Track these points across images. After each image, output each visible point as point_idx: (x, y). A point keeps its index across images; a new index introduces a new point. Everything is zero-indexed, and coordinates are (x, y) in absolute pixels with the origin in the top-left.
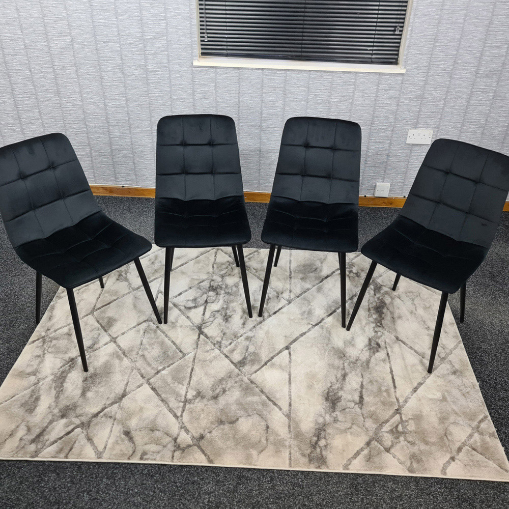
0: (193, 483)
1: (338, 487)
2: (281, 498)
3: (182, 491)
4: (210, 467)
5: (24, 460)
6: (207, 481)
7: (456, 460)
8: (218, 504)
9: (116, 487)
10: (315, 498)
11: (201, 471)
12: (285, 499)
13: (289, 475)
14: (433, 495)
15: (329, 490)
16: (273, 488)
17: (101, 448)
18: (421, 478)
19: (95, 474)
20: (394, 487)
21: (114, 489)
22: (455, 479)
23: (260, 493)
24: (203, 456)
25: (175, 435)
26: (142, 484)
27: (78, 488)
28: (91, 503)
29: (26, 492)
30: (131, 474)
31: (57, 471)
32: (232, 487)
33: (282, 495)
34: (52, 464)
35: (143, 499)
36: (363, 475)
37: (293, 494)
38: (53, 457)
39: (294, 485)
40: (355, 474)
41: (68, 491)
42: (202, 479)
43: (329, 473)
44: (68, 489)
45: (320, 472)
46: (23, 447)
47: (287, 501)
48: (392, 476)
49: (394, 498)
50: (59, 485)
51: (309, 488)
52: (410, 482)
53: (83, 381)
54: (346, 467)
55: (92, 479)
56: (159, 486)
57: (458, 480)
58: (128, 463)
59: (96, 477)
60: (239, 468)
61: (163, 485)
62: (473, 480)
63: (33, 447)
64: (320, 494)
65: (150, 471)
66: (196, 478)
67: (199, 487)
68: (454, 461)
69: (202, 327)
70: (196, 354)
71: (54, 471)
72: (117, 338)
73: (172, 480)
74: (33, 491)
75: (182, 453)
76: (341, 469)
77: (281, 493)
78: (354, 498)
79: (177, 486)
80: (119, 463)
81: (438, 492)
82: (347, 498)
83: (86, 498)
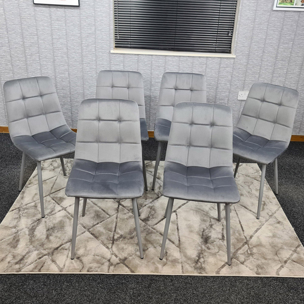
0: (122, 284)
1: (213, 284)
2: (178, 290)
3: (115, 288)
4: (132, 275)
5: (12, 274)
6: (131, 282)
7: (284, 267)
8: (139, 295)
9: (73, 287)
10: (200, 290)
11: (127, 277)
12: (181, 291)
13: (182, 278)
14: (272, 286)
15: (208, 285)
16: (173, 285)
17: (61, 266)
18: (264, 277)
19: (59, 280)
20: (248, 282)
21: (72, 288)
22: (285, 277)
23: (165, 288)
24: (127, 269)
25: (109, 258)
26: (90, 285)
27: (49, 288)
28: (58, 296)
29: (14, 291)
30: (82, 280)
31: (34, 279)
32: (147, 285)
33: (179, 289)
34: (30, 275)
35: (91, 293)
36: (228, 277)
37: (186, 288)
38: (31, 271)
39: (186, 283)
40: (223, 276)
41: (42, 290)
42: (128, 281)
43: (208, 276)
44: (42, 289)
45: (202, 276)
46: (11, 266)
47: (183, 291)
48: (246, 277)
49: (248, 288)
50: (36, 287)
51: (196, 284)
52: (258, 280)
53: (47, 231)
54: (218, 272)
55: (57, 283)
56: (100, 286)
57: (287, 278)
58: (80, 274)
59: (60, 281)
60: (151, 275)
61: (103, 285)
62: (295, 278)
63: (17, 266)
64: (203, 288)
65: (94, 278)
66: (124, 281)
67: (126, 285)
68: (283, 268)
69: (120, 202)
70: (117, 215)
71: (32, 279)
72: (66, 208)
73: (109, 282)
74: (19, 291)
75: (114, 267)
76: (215, 274)
77: (178, 288)
78: (224, 289)
79: (112, 286)
80: (73, 274)
81: (276, 284)
82: (220, 289)
83: (54, 293)
